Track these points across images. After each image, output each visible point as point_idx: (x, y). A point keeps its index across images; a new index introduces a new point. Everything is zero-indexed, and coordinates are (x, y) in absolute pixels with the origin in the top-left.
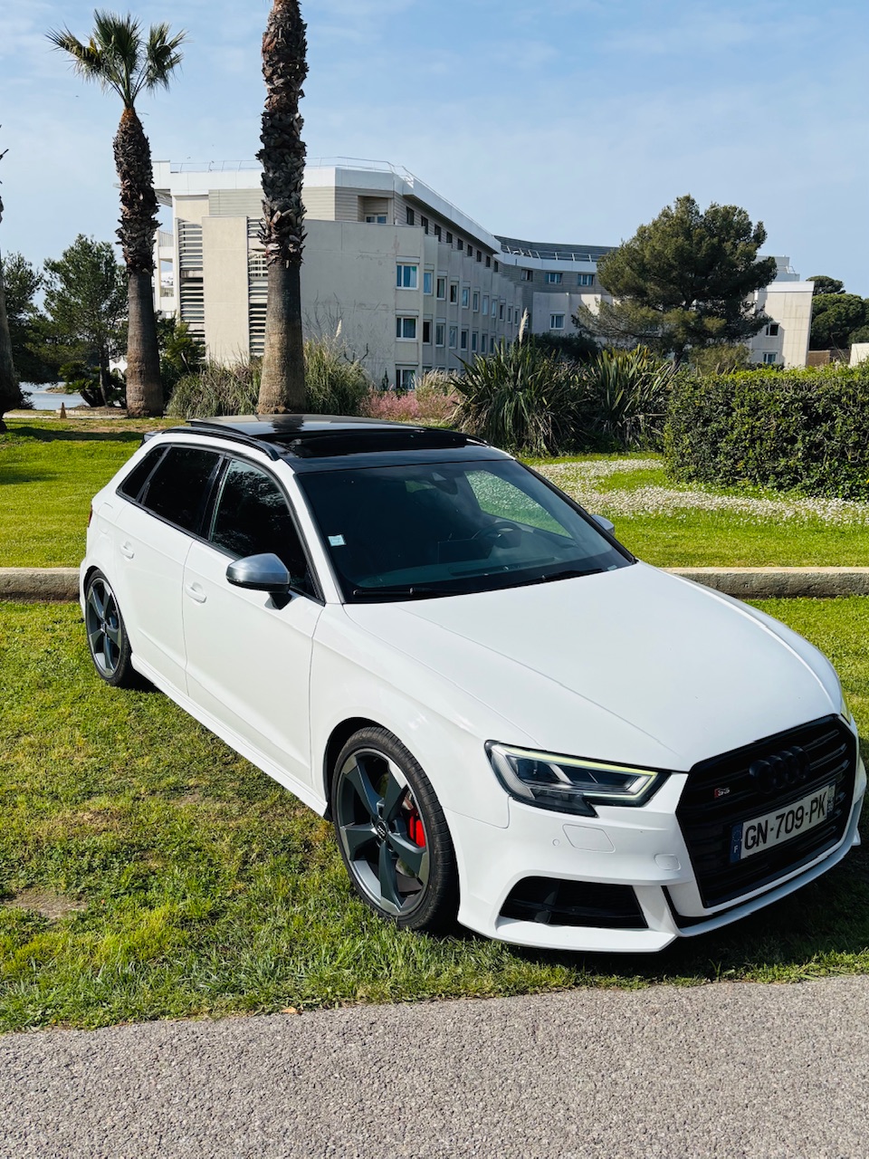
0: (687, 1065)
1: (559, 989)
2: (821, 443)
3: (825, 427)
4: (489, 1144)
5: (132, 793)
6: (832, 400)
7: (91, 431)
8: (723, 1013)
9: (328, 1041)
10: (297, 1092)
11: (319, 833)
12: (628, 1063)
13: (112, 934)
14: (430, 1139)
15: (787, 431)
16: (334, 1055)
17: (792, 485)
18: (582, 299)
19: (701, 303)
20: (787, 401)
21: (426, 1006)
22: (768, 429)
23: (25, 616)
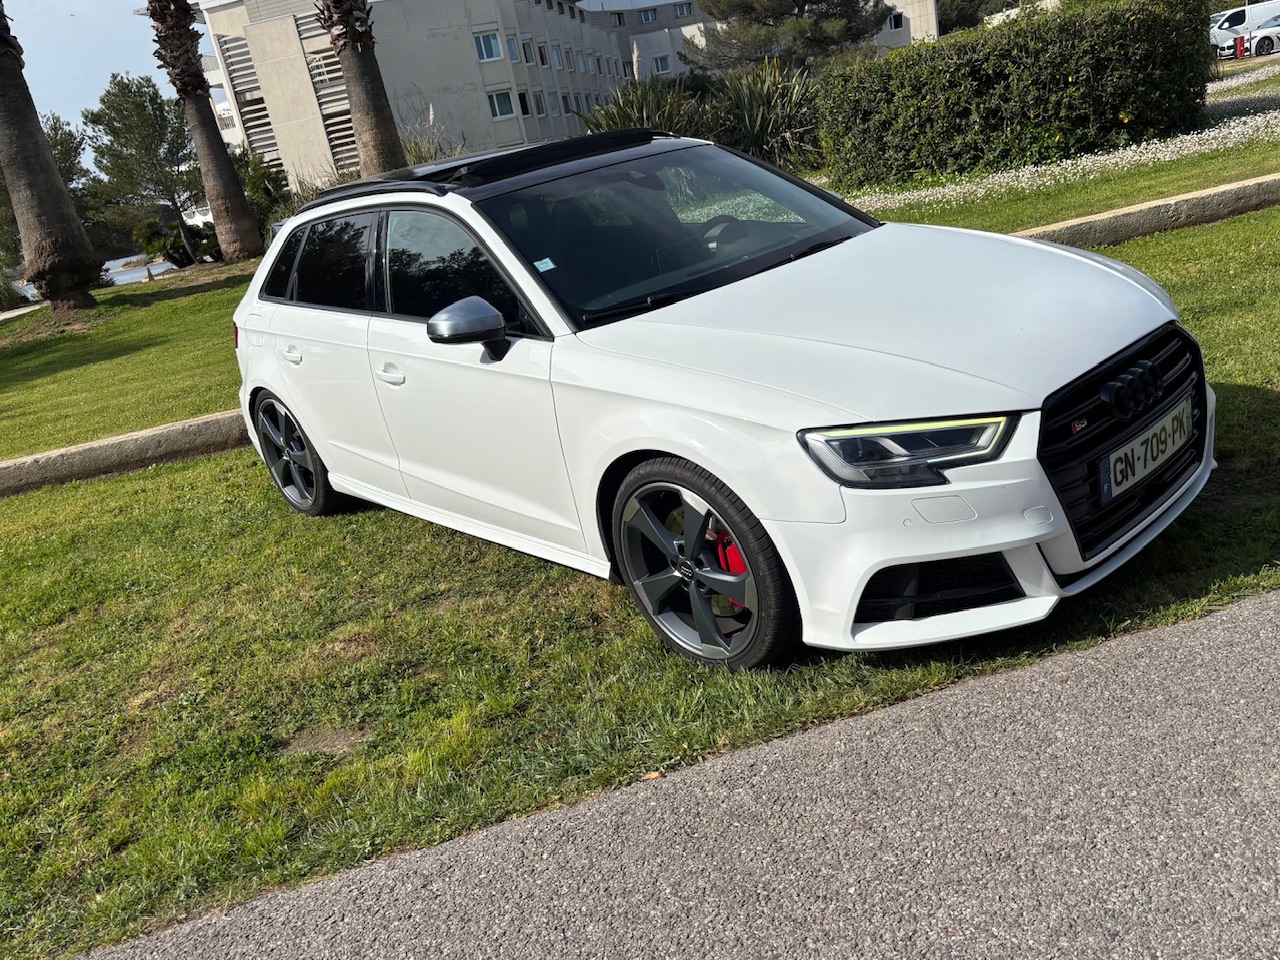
0: (1127, 721)
1: (941, 688)
2: (998, 109)
3: (999, 89)
4: (941, 848)
5: (381, 611)
6: (1002, 56)
7: (192, 284)
8: (1143, 662)
9: (711, 793)
10: (698, 849)
11: (604, 600)
12: (1059, 734)
13: (415, 751)
14: (872, 859)
15: (957, 104)
16: (724, 806)
17: (974, 164)
18: (684, 33)
19: (814, 7)
20: (952, 70)
21: (798, 736)
22: (937, 107)
23: (190, 474)
